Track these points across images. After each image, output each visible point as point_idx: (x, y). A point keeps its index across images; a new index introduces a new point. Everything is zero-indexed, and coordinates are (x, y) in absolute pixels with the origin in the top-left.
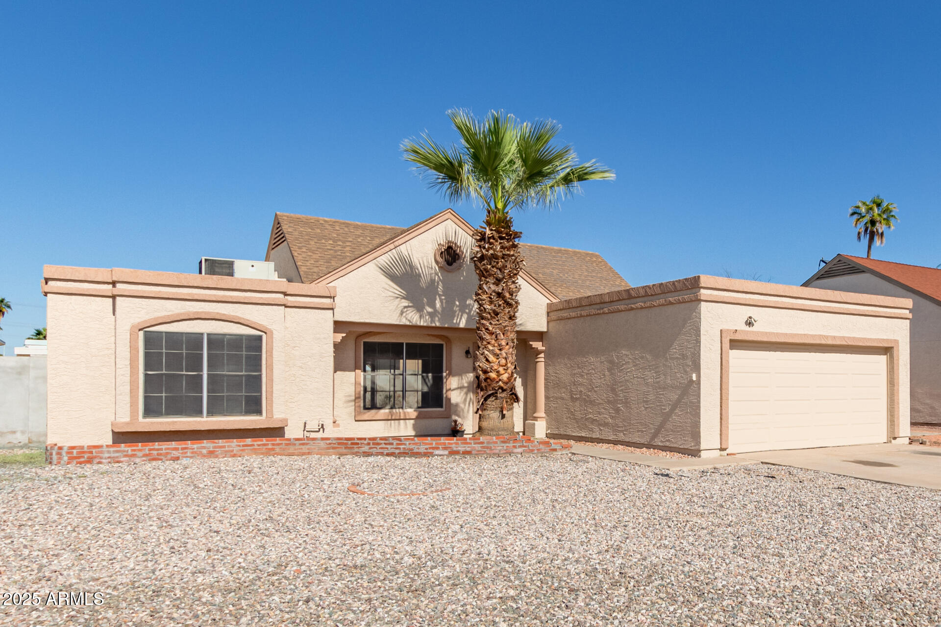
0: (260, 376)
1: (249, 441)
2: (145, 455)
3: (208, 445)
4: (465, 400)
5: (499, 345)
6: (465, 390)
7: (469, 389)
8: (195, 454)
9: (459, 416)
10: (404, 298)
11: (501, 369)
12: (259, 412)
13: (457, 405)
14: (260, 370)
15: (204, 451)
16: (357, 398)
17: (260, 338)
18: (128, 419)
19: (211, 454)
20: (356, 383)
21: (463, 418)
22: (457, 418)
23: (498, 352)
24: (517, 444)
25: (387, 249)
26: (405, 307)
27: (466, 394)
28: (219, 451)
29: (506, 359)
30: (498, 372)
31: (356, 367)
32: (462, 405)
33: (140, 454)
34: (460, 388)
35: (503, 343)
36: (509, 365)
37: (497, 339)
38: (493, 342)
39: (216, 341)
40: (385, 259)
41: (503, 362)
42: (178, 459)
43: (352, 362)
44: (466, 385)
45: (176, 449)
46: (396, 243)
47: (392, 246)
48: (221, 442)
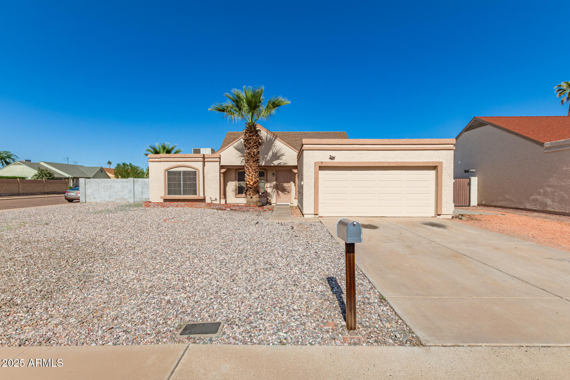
0: (196, 183)
1: (186, 203)
2: (161, 206)
3: (176, 203)
4: (272, 191)
5: (249, 172)
6: (272, 188)
7: (274, 187)
8: (173, 206)
9: (270, 197)
10: (242, 156)
11: (250, 181)
12: (196, 194)
13: (269, 193)
14: (196, 182)
15: (175, 205)
16: (236, 190)
17: (196, 171)
18: (164, 196)
19: (177, 206)
20: (236, 186)
21: (272, 198)
22: (269, 198)
23: (249, 174)
24: (251, 208)
25: (237, 140)
26: (243, 160)
27: (273, 189)
28: (179, 205)
29: (251, 177)
30: (249, 181)
31: (236, 180)
32: (271, 193)
33: (160, 205)
34: (271, 187)
35: (251, 171)
36: (253, 179)
37: (249, 170)
38: (247, 171)
39: (184, 173)
40: (236, 144)
41: (251, 178)
42: (169, 207)
43: (234, 178)
44: (272, 186)
45: (168, 204)
46: (239, 138)
47: (238, 139)
48: (179, 203)
